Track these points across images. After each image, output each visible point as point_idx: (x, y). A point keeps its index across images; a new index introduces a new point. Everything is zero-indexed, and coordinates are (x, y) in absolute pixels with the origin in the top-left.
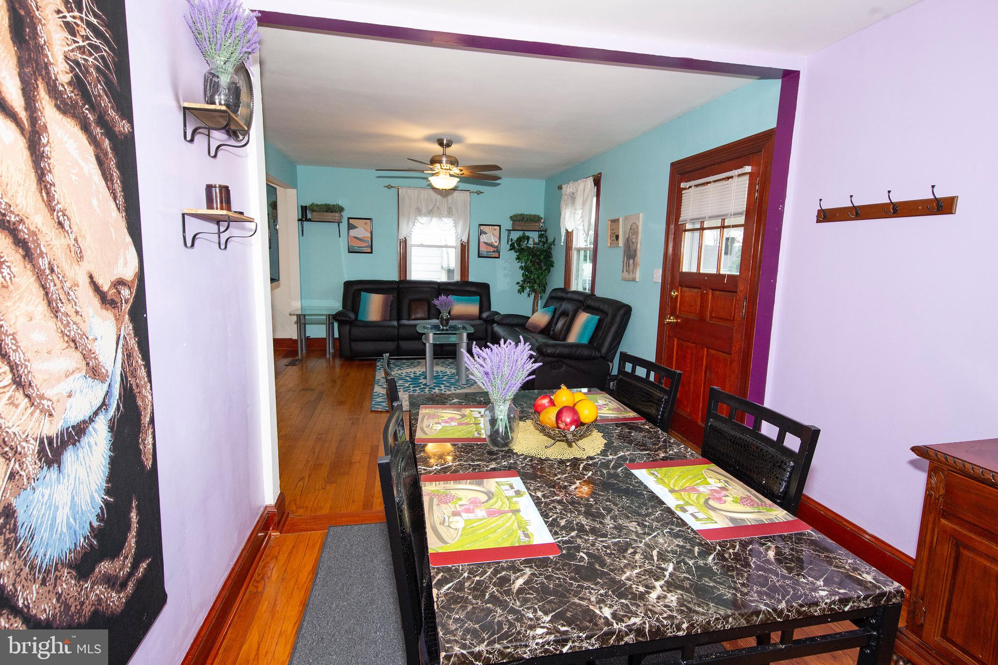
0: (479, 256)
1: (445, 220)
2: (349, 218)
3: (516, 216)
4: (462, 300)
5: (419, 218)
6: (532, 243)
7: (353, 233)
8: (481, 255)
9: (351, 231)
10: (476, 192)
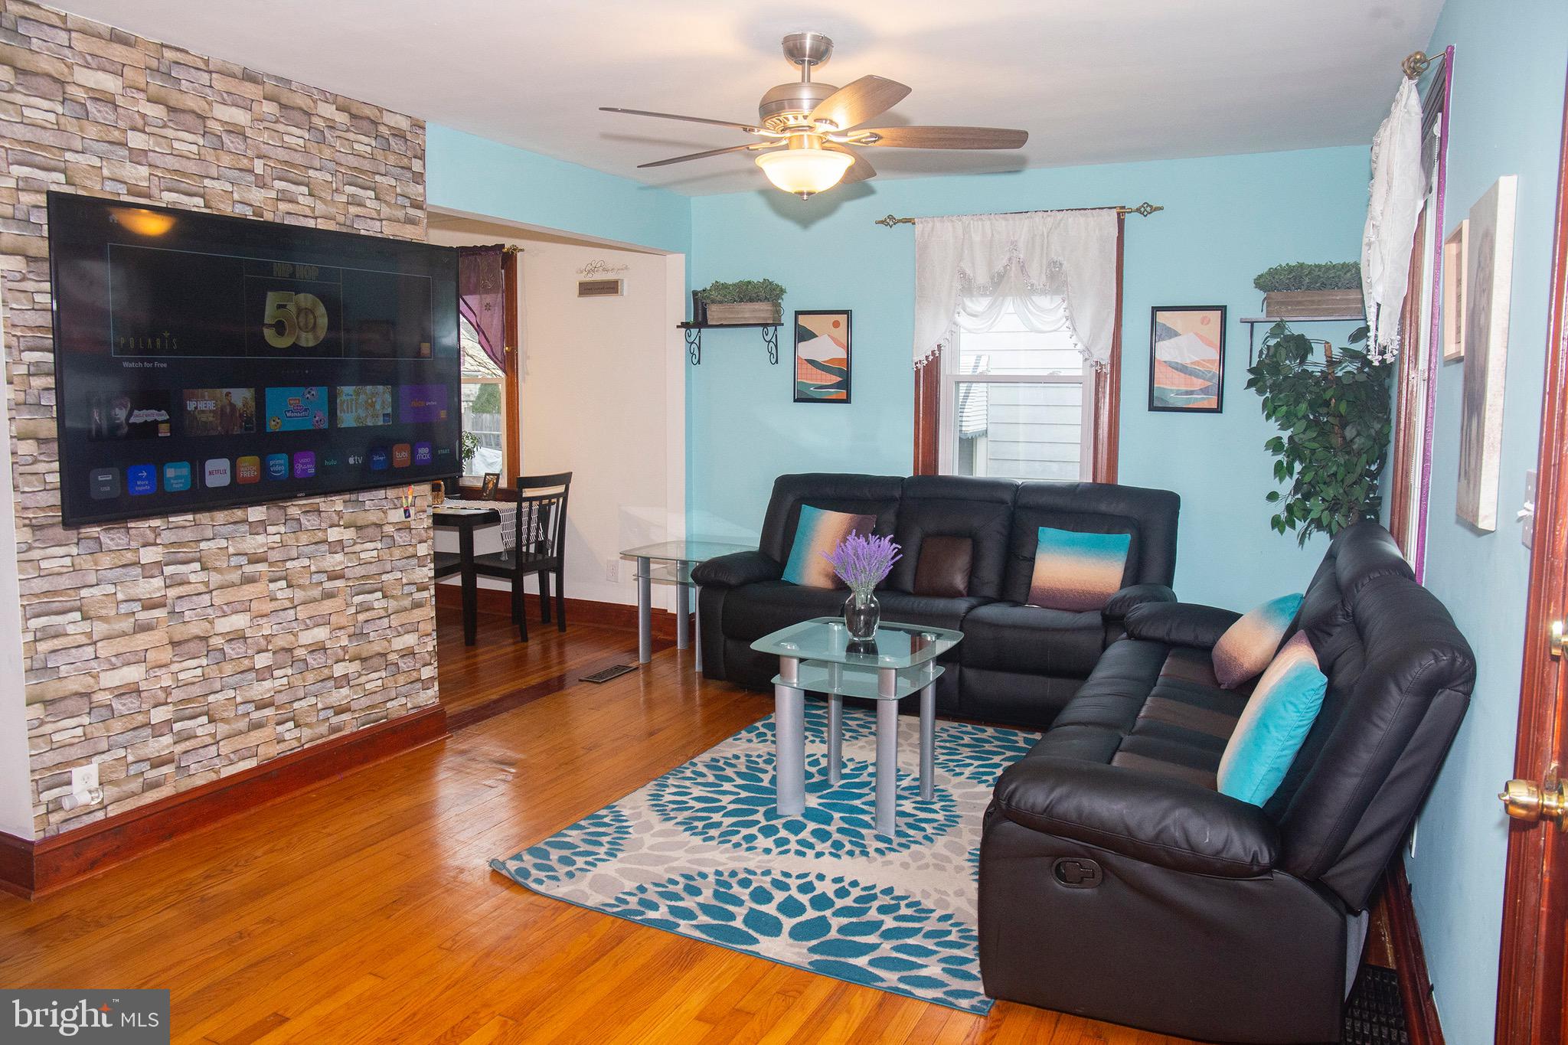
0: (1152, 408)
1: (1044, 301)
2: (798, 313)
3: (1273, 273)
4: (1073, 543)
5: (968, 303)
6: (1323, 360)
7: (806, 350)
8: (1156, 404)
9: (801, 345)
10: (1138, 210)
